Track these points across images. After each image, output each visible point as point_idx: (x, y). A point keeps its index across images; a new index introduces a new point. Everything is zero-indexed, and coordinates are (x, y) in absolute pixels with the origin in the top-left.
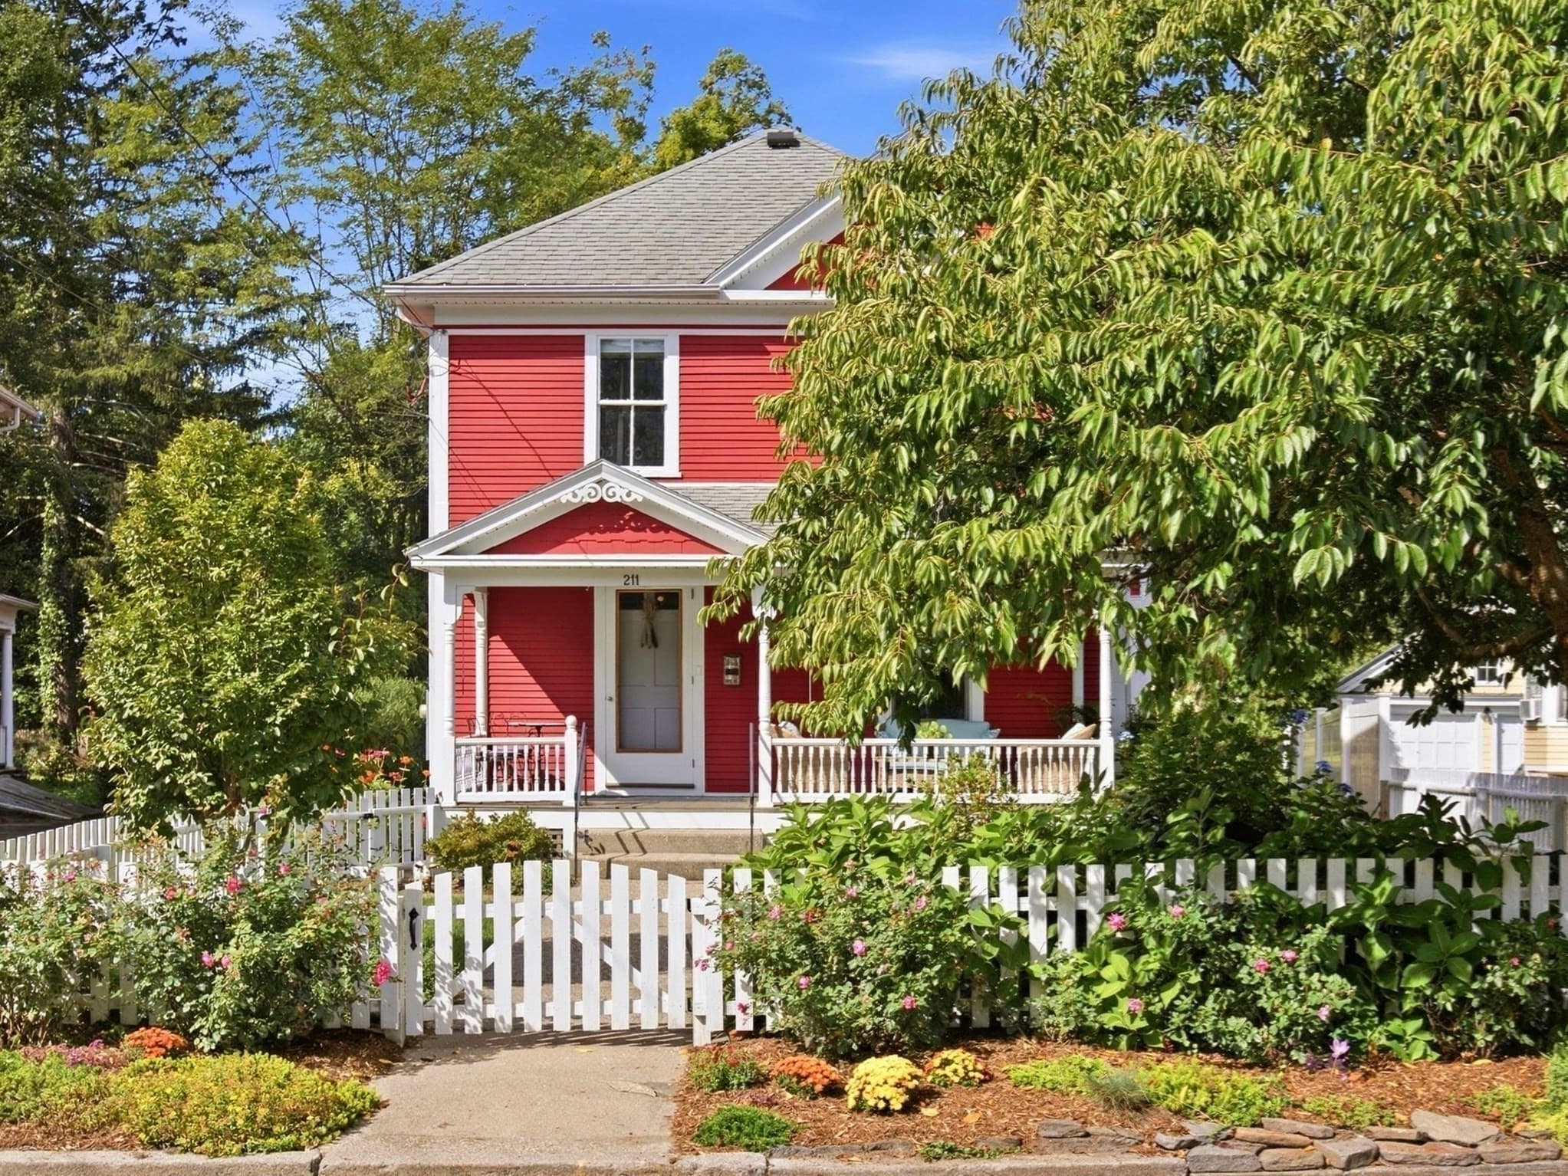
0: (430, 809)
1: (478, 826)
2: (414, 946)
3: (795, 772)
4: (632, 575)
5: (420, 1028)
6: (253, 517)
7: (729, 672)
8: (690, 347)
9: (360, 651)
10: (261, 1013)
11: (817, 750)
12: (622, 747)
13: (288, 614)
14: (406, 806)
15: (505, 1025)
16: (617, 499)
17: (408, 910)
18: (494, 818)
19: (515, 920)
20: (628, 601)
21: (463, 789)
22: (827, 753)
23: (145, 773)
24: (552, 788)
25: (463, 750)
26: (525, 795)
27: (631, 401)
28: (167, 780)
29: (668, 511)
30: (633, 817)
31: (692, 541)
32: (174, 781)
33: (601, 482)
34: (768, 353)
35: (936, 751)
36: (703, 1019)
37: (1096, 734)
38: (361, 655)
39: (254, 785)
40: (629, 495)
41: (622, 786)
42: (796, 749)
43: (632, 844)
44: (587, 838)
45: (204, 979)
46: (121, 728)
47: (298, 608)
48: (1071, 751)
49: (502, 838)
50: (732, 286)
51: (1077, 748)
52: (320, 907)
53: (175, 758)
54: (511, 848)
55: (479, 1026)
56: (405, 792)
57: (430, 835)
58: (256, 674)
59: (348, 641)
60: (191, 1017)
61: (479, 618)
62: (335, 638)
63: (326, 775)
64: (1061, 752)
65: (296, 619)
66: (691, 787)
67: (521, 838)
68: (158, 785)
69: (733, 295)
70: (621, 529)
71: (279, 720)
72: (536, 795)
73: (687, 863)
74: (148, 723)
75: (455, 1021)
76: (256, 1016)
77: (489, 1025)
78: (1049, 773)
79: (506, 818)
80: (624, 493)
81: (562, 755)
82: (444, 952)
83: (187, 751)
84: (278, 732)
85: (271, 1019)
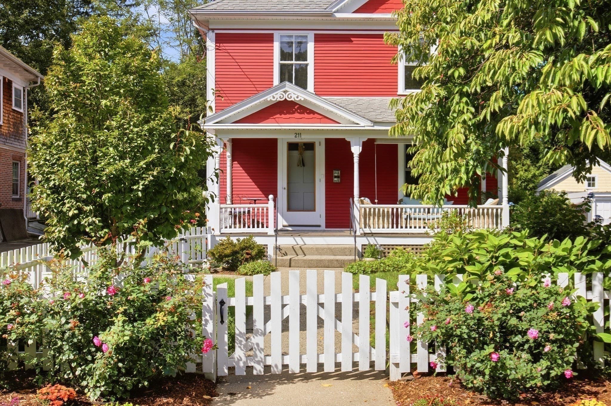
0: (209, 236)
1: (231, 244)
2: (222, 322)
3: (369, 219)
4: (298, 133)
5: (226, 371)
6: (126, 70)
7: (336, 177)
8: (319, 39)
9: (187, 148)
10: (129, 373)
11: (379, 210)
12: (289, 209)
13: (146, 127)
14: (198, 235)
15: (277, 370)
16: (292, 99)
17: (219, 300)
18: (238, 240)
19: (284, 306)
20: (292, 147)
21: (224, 227)
22: (384, 211)
23: (63, 218)
24: (263, 227)
25: (224, 210)
26: (251, 230)
27: (294, 62)
28: (76, 222)
29: (315, 105)
30: (298, 239)
31: (325, 118)
32: (79, 223)
33: (285, 92)
34: (352, 41)
35: (431, 210)
36: (397, 365)
37: (500, 203)
38: (188, 152)
39: (126, 225)
40: (297, 97)
41: (290, 226)
42: (370, 209)
43: (299, 252)
44: (280, 249)
45: (89, 353)
46: (49, 192)
47: (152, 124)
48: (490, 211)
49: (243, 249)
50: (337, 11)
51: (492, 209)
52: (168, 304)
53: (79, 209)
54: (248, 254)
55: (262, 370)
56: (198, 229)
57: (209, 247)
58: (128, 161)
59: (181, 142)
60: (82, 378)
61: (228, 154)
62: (174, 139)
63: (167, 219)
64: (485, 211)
65: (151, 131)
66: (319, 226)
67: (251, 249)
68: (70, 224)
69: (338, 15)
70: (294, 113)
71: (141, 187)
72: (256, 230)
73: (325, 260)
74: (63, 188)
75: (248, 367)
76: (125, 375)
77: (267, 368)
78: (476, 221)
79: (244, 240)
80: (295, 96)
81: (267, 213)
82: (240, 325)
83: (86, 205)
84: (140, 194)
85: (135, 376)
